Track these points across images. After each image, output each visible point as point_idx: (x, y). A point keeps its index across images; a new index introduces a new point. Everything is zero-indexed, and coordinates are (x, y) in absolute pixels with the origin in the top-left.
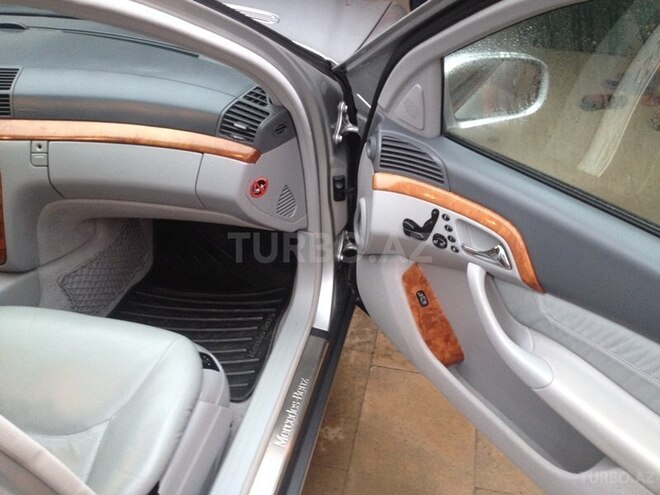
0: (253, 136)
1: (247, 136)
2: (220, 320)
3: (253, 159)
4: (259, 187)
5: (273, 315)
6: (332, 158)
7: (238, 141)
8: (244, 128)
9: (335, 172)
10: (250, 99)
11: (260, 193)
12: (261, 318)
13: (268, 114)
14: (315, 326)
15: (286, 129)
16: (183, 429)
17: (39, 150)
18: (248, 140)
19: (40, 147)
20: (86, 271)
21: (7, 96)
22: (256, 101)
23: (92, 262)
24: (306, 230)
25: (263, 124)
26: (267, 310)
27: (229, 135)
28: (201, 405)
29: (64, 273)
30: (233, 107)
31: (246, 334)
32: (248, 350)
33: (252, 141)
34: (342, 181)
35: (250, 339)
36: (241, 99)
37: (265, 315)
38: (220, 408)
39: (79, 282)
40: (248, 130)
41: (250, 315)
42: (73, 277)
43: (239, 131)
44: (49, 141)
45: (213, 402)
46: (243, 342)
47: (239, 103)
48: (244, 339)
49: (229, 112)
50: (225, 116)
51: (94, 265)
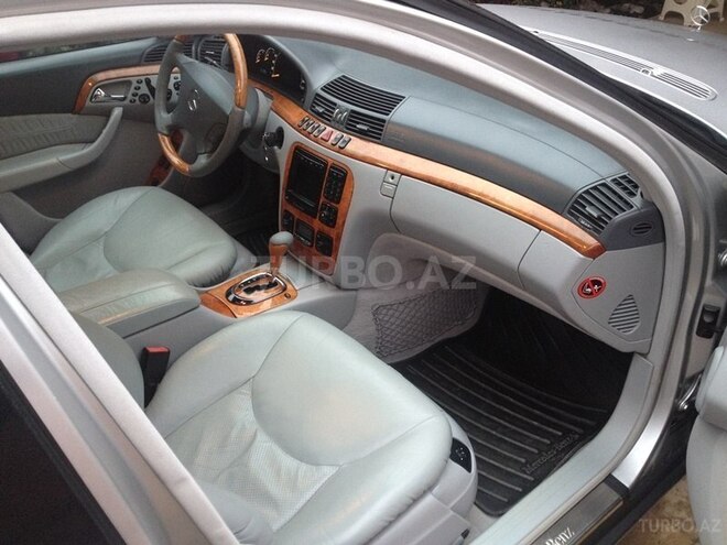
0: (603, 228)
1: (595, 225)
2: (512, 413)
3: (593, 253)
4: (591, 287)
5: (577, 436)
6: (709, 282)
7: (584, 228)
8: (595, 215)
9: (707, 299)
10: (619, 184)
11: (591, 293)
12: (560, 434)
13: (632, 207)
14: (615, 474)
15: (650, 231)
16: (399, 515)
17: (391, 180)
18: (595, 230)
19: (393, 178)
20: (401, 308)
21: (384, 121)
22: (625, 188)
23: (410, 301)
24: (644, 356)
25: (621, 216)
26: (572, 427)
27: (577, 218)
28: (429, 499)
29: (380, 302)
30: (595, 188)
31: (535, 443)
32: (526, 463)
33: (599, 232)
34: (715, 313)
35: (536, 451)
36: (608, 181)
37: (566, 432)
38: (452, 513)
39: (392, 316)
40: (599, 218)
41: (549, 424)
42: (389, 309)
43: (589, 217)
44: (402, 174)
45: (447, 504)
46: (526, 450)
47: (604, 185)
48: (527, 447)
49: (587, 192)
50: (581, 196)
51: (412, 305)
